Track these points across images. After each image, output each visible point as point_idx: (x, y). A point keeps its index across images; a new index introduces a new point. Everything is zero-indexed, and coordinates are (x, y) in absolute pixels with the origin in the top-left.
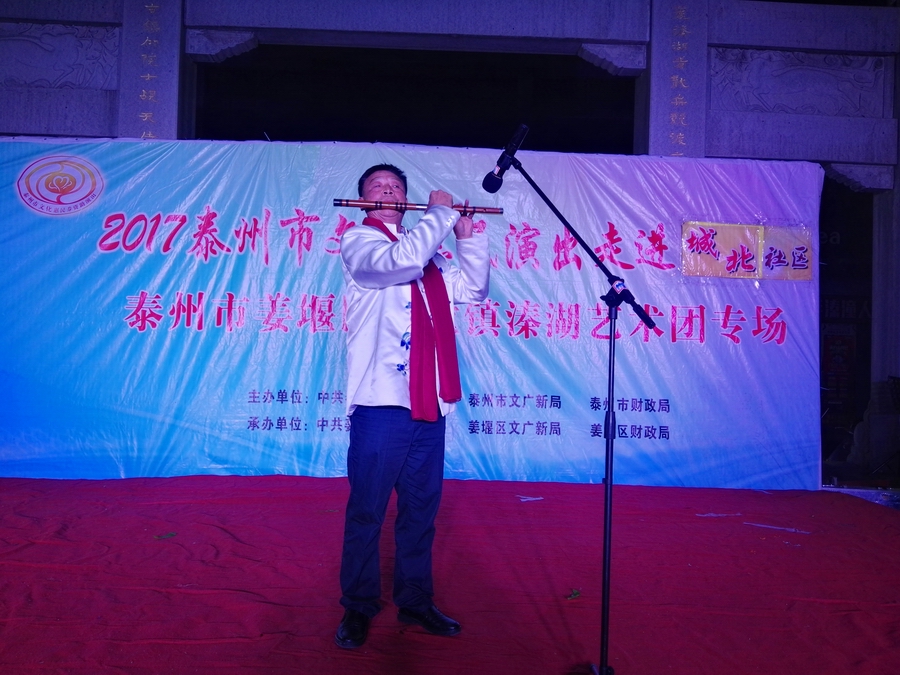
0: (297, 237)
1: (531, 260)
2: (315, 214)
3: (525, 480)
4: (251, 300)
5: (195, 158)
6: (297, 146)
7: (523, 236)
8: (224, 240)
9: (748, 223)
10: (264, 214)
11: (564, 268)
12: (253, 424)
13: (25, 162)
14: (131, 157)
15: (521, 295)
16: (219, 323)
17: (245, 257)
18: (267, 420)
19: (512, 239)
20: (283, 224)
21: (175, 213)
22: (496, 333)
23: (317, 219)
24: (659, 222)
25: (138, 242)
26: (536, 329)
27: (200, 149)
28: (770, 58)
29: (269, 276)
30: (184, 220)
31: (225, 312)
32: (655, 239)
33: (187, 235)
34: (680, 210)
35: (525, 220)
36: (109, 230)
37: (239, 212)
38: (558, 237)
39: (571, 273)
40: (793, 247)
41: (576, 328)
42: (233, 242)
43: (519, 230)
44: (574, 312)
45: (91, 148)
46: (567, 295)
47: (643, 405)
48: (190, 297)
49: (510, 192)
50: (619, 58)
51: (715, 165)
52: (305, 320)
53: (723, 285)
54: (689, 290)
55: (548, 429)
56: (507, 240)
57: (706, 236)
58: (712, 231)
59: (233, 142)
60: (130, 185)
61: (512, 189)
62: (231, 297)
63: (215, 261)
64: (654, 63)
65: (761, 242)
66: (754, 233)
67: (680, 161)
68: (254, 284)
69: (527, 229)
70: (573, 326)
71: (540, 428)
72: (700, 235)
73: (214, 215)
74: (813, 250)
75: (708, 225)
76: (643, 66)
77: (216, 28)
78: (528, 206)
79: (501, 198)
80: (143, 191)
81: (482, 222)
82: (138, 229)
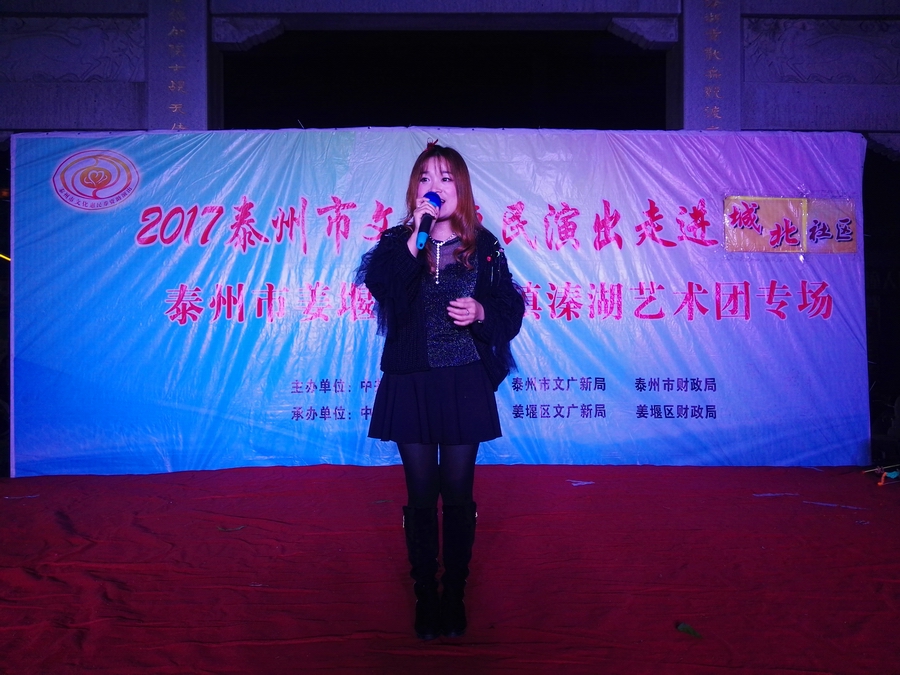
0: (335, 225)
1: (571, 241)
2: (352, 201)
3: (571, 463)
4: (291, 290)
5: (230, 149)
6: (332, 133)
7: (563, 216)
8: (262, 230)
9: (791, 196)
10: (301, 202)
11: (604, 248)
12: (297, 415)
13: (60, 158)
14: (165, 149)
15: (563, 278)
16: (260, 314)
17: (284, 244)
18: (311, 409)
19: (551, 219)
20: (320, 212)
21: (211, 205)
22: (538, 316)
23: (354, 206)
24: (700, 198)
25: (176, 235)
26: (577, 310)
27: (235, 138)
28: (804, 28)
29: (307, 265)
31: (265, 302)
32: (697, 215)
33: (224, 226)
34: (722, 186)
35: (564, 200)
36: (147, 223)
37: (276, 201)
38: (597, 216)
39: (612, 253)
40: (837, 219)
41: (619, 309)
42: (270, 233)
43: (558, 211)
44: (616, 292)
45: (125, 142)
46: (608, 275)
47: (689, 384)
48: (229, 289)
49: (549, 172)
50: (651, 32)
51: (756, 138)
52: (345, 308)
53: (767, 260)
54: (732, 265)
55: (593, 412)
56: (546, 220)
57: (749, 211)
58: (754, 205)
59: (267, 131)
60: (166, 178)
61: (550, 169)
62: (271, 287)
63: (253, 252)
64: (686, 36)
65: (805, 215)
66: (798, 207)
67: (720, 135)
68: (293, 274)
69: (566, 208)
70: (616, 306)
71: (585, 411)
72: (742, 209)
73: (251, 205)
74: (856, 220)
75: (750, 199)
76: (674, 39)
77: (242, 15)
78: (566, 187)
79: (539, 178)
80: (179, 183)
81: (520, 203)
82: (175, 222)
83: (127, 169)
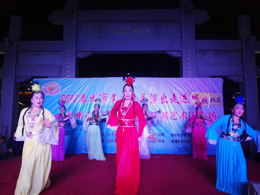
0: (103, 99)
1: (156, 102)
2: (107, 93)
3: (156, 153)
5: (81, 82)
6: (103, 78)
8: (87, 100)
9: (205, 92)
10: (96, 94)
11: (163, 104)
13: (44, 84)
14: (66, 82)
17: (92, 103)
19: (151, 97)
20: (100, 95)
21: (76, 94)
23: (107, 94)
24: (185, 93)
25: (68, 101)
27: (82, 80)
28: (211, 53)
30: (78, 95)
32: (184, 96)
33: (78, 99)
34: (190, 90)
35: (154, 93)
36: (62, 98)
37: (90, 93)
38: (162, 97)
39: (165, 105)
40: (217, 97)
42: (89, 100)
43: (153, 95)
44: (166, 114)
45: (58, 81)
47: (183, 135)
48: (79, 112)
50: (175, 54)
51: (197, 79)
55: (161, 141)
56: (150, 97)
57: (196, 96)
58: (197, 94)
59: (89, 78)
60: (66, 89)
61: (151, 86)
63: (85, 104)
64: (183, 55)
65: (209, 96)
66: (207, 94)
67: (189, 79)
69: (155, 95)
70: (166, 117)
71: (160, 141)
72: (194, 95)
73: (85, 94)
74: (221, 98)
75: (196, 93)
76: (181, 56)
77: (83, 51)
78: (154, 90)
79: (148, 88)
80: (69, 90)
81: (144, 94)
82: (68, 98)
83: (58, 86)
